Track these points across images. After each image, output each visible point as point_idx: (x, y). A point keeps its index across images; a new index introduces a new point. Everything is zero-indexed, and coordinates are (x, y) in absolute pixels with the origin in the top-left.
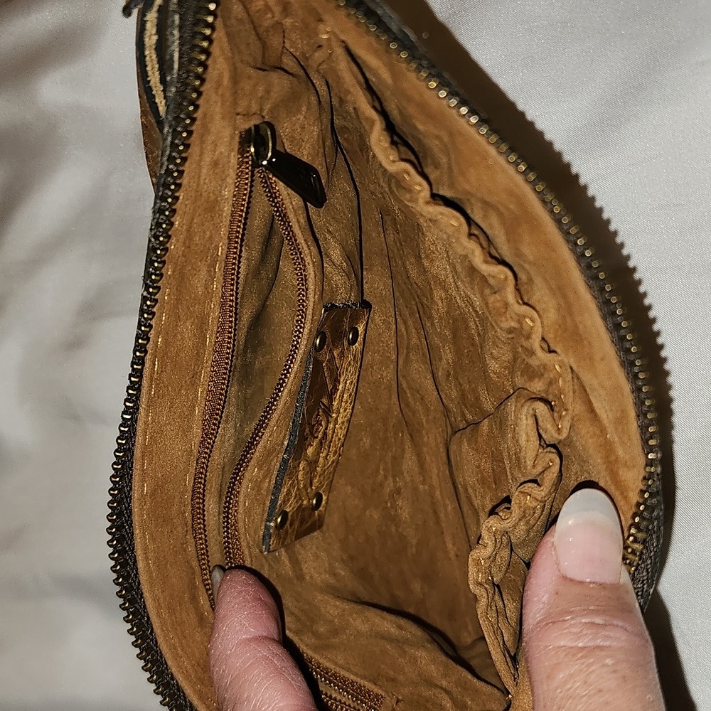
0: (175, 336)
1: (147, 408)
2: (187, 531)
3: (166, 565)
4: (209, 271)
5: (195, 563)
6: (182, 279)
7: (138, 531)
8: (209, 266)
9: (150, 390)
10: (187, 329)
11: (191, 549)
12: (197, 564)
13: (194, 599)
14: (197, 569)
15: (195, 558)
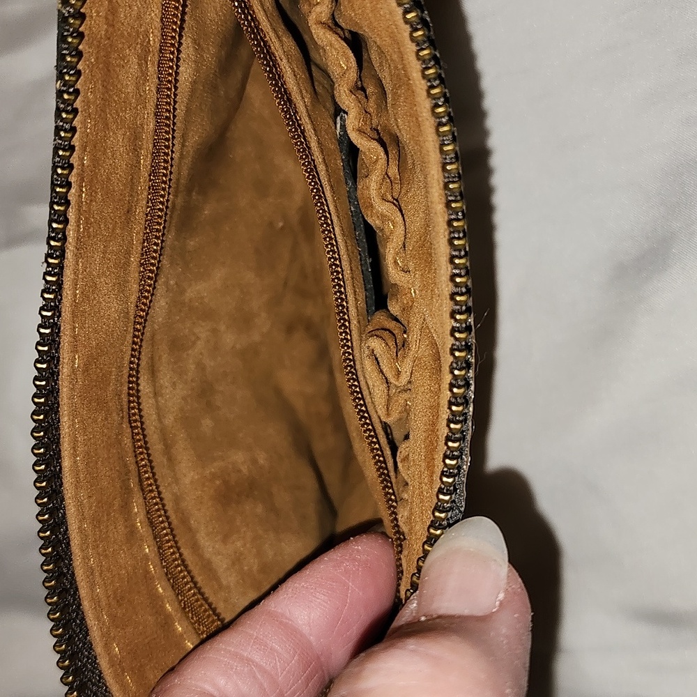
0: (105, 153)
1: (76, 251)
2: (122, 417)
3: (97, 463)
4: (140, 65)
5: (130, 459)
6: (108, 70)
7: (66, 419)
8: (139, 58)
9: (78, 226)
10: (118, 141)
11: (127, 441)
12: (133, 460)
13: (126, 507)
14: (133, 467)
15: (131, 454)
